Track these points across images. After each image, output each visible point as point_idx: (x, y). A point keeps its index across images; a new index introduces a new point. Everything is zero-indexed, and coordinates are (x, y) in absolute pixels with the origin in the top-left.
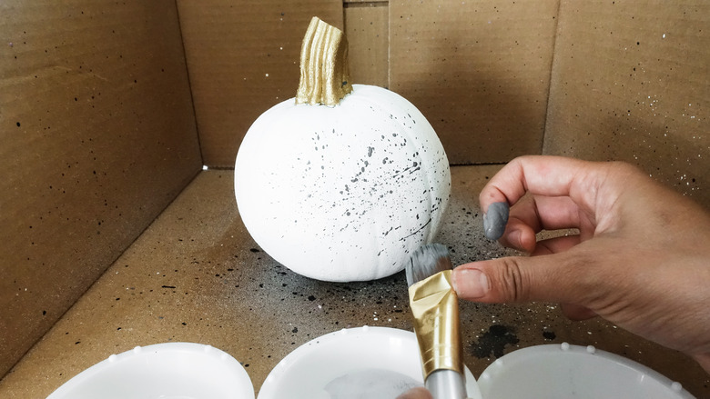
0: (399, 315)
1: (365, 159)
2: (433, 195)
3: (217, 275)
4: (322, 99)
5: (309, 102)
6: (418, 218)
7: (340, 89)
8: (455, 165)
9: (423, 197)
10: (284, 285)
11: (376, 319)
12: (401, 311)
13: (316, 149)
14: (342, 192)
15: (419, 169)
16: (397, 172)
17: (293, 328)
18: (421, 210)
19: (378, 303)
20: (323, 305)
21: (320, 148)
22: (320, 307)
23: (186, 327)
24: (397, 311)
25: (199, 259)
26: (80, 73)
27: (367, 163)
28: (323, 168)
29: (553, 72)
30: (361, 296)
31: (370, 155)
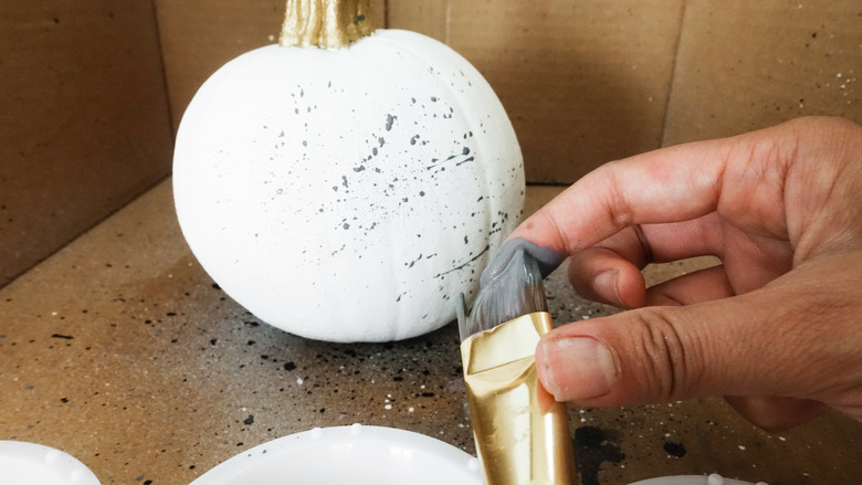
0: (428, 401)
1: (379, 135)
2: (495, 206)
3: (148, 322)
4: (321, 40)
5: (299, 45)
6: (466, 241)
7: (352, 26)
8: (536, 184)
9: (479, 207)
10: (250, 343)
11: (388, 407)
12: (431, 395)
13: (297, 111)
14: (336, 189)
15: (472, 159)
16: (434, 160)
17: (246, 417)
18: (473, 228)
19: (396, 379)
20: (306, 378)
21: (303, 111)
22: (300, 382)
23: (66, 406)
24: (425, 395)
25: (128, 295)
27: (382, 142)
28: (305, 144)
29: (679, 58)
30: (371, 365)
31: (389, 128)
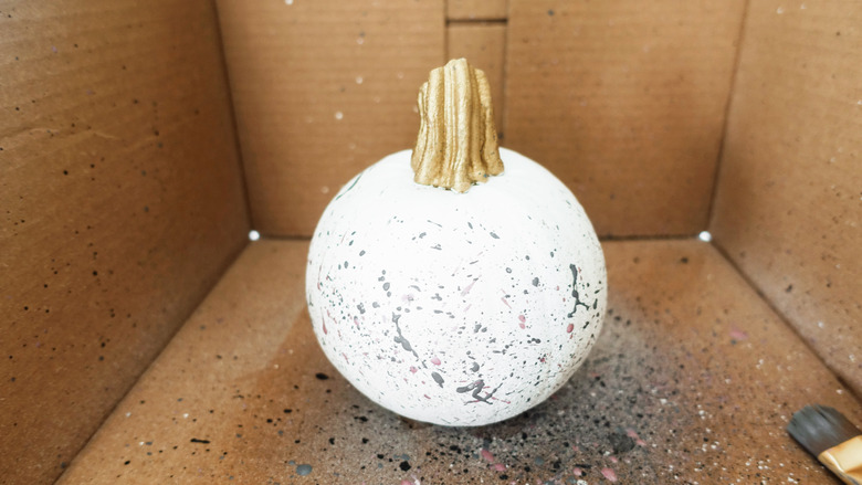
3: (269, 421)
10: (365, 441)
20: (422, 479)
22: (418, 482)
25: (245, 392)
26: (73, 133)
30: (477, 462)
